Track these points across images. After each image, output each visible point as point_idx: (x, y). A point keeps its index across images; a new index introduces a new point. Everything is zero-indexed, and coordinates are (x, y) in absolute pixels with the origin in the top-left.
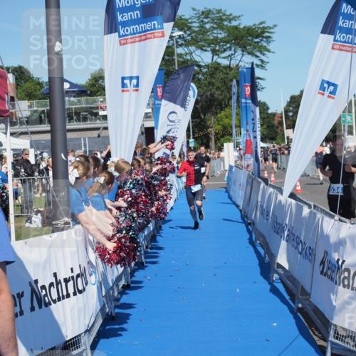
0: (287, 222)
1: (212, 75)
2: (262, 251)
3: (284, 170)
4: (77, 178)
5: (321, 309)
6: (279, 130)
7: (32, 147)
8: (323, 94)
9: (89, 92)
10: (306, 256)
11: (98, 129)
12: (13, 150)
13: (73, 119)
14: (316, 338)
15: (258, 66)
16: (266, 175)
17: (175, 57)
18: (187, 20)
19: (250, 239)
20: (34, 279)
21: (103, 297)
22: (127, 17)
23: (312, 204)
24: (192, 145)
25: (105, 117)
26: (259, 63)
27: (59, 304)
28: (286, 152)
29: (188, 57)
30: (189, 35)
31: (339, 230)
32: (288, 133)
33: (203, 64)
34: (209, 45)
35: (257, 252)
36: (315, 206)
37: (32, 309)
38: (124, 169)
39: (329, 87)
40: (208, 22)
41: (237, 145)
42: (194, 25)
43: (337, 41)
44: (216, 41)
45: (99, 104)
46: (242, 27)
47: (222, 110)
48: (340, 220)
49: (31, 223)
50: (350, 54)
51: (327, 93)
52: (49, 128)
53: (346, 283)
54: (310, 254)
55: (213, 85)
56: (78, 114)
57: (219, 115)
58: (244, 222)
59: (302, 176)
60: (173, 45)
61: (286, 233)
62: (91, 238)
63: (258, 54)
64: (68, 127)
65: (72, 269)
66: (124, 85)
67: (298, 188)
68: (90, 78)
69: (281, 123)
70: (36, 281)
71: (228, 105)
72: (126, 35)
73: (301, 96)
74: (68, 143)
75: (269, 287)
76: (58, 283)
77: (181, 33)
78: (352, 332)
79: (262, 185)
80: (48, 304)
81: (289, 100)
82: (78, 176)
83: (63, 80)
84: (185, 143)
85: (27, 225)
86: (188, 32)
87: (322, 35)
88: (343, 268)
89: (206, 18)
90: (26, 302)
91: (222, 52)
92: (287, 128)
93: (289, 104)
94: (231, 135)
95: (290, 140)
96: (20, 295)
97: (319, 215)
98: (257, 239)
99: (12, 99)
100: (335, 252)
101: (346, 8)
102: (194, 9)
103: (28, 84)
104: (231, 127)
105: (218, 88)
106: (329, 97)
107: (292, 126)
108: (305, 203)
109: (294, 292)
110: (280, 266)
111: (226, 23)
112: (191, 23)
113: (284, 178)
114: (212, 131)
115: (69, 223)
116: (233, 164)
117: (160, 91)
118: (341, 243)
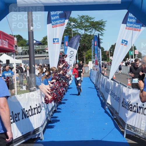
0: (111, 88)
1: (85, 38)
2: (102, 99)
3: (110, 70)
4: (39, 73)
5: (122, 118)
6: (107, 57)
7: (23, 63)
8: (123, 44)
9: (42, 44)
10: (117, 100)
11: (45, 56)
12: (16, 64)
13: (37, 53)
14: (121, 129)
15: (100, 35)
16: (103, 72)
17: (72, 32)
18: (76, 19)
19: (98, 94)
20: (23, 108)
21: (47, 114)
22: (54, 18)
23: (119, 82)
24: (78, 62)
25: (48, 52)
26: (101, 34)
27: (32, 116)
28: (110, 64)
29: (76, 32)
30: (77, 24)
31: (128, 91)
32: (111, 58)
33: (82, 34)
34: (84, 28)
35: (100, 99)
36: (120, 83)
37: (23, 118)
38: (54, 70)
39: (125, 42)
40: (83, 20)
41: (93, 62)
42: (78, 21)
43: (128, 26)
44: (86, 26)
45: (46, 48)
46: (95, 21)
47: (88, 50)
48: (129, 88)
49: (22, 89)
50: (132, 31)
51: (124, 44)
52: (28, 56)
53: (131, 109)
54: (118, 100)
55: (85, 41)
56: (38, 51)
57: (87, 52)
58: (96, 88)
59: (116, 73)
60: (71, 28)
61: (110, 92)
62: (43, 94)
63: (100, 31)
64: (35, 56)
65: (36, 105)
66: (54, 41)
67: (114, 77)
68: (43, 39)
69: (108, 55)
70: (24, 109)
71: (90, 48)
72: (54, 24)
73: (115, 45)
74: (35, 61)
75: (104, 111)
76: (32, 109)
77: (74, 24)
78: (133, 126)
79: (102, 75)
80: (28, 117)
81: (111, 47)
82: (39, 72)
83: (33, 40)
84: (75, 61)
85: (21, 89)
86: (76, 23)
87: (122, 24)
88: (130, 104)
89: (83, 18)
90: (20, 116)
91: (88, 30)
92: (110, 56)
93: (111, 48)
94: (91, 58)
95: (111, 60)
96: (19, 114)
97: (122, 86)
98: (100, 94)
99: (16, 46)
100: (127, 99)
101: (131, 15)
102: (78, 15)
103: (21, 41)
104: (91, 56)
105: (87, 42)
106: (125, 45)
107: (112, 55)
108: (117, 82)
109: (113, 112)
110: (108, 104)
111: (89, 20)
112: (78, 20)
113: (109, 73)
114: (85, 57)
115: (35, 89)
116: (92, 68)
117: (67, 44)
118: (129, 96)
